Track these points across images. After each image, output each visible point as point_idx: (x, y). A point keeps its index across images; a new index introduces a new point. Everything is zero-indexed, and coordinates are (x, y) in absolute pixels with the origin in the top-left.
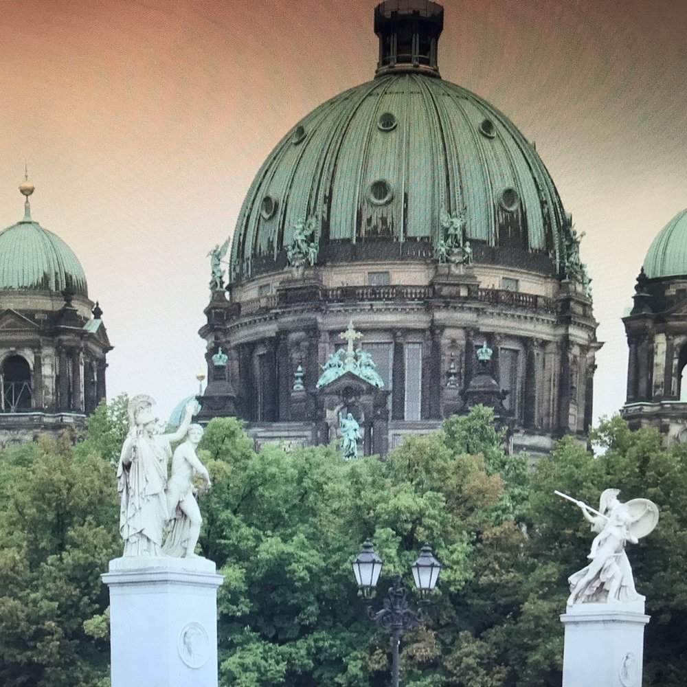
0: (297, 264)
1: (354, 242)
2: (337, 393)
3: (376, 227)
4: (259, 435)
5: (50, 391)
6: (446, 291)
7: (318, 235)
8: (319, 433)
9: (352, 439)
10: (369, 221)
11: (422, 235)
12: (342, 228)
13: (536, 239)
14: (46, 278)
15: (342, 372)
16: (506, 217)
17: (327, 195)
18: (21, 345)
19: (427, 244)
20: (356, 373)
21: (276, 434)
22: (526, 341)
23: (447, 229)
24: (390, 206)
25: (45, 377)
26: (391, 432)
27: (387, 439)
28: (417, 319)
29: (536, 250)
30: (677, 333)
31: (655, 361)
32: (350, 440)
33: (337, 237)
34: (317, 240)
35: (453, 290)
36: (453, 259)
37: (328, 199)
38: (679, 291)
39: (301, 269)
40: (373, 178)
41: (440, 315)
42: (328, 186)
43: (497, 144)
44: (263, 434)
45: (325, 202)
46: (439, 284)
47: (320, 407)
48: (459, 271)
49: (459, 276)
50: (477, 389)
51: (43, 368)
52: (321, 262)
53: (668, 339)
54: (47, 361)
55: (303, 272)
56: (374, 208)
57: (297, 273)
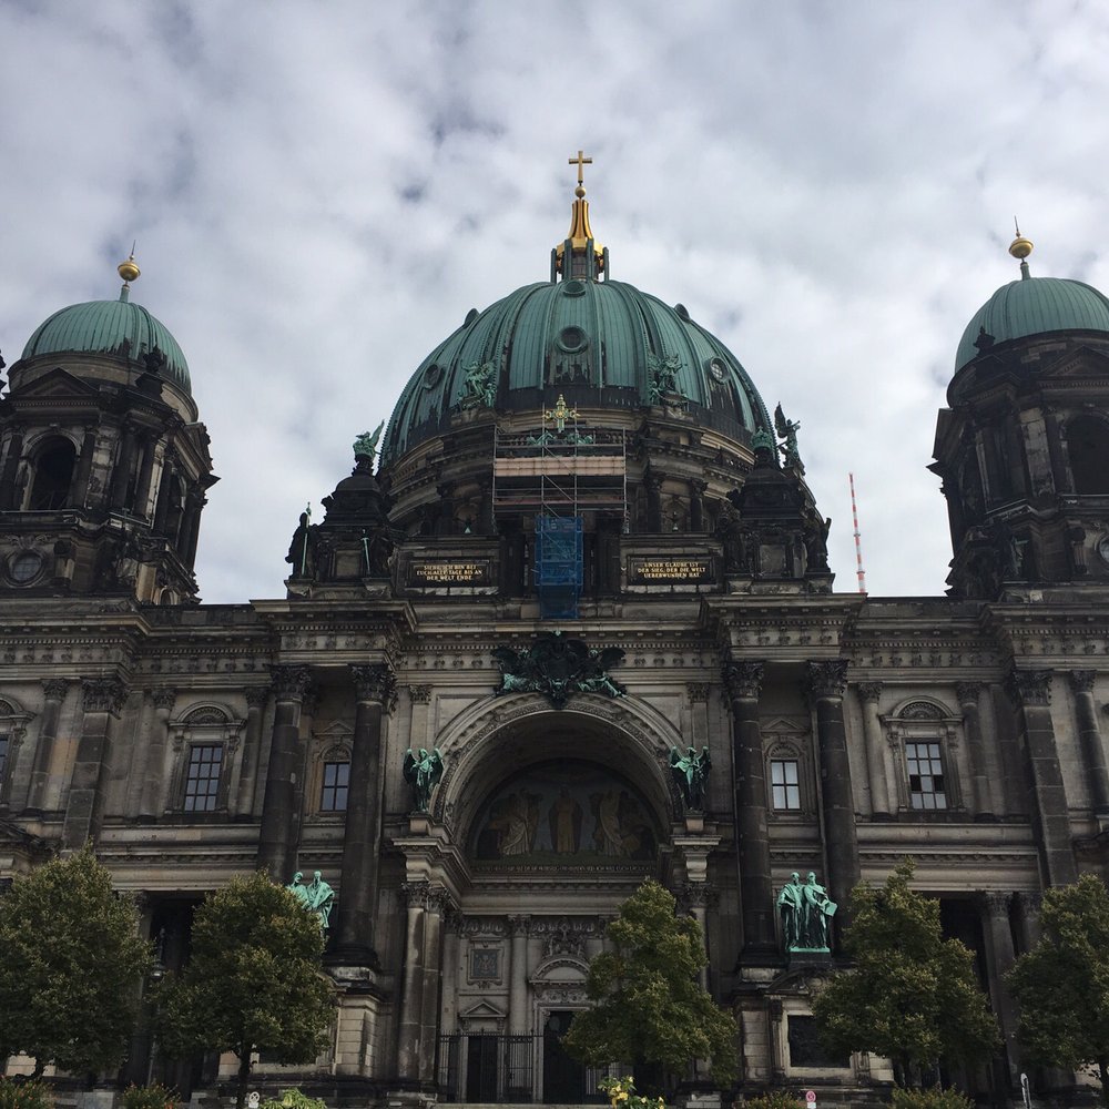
0: (469, 405)
1: (542, 388)
3: (567, 375)
4: (417, 554)
5: (101, 486)
6: (663, 435)
10: (559, 369)
11: (625, 384)
12: (526, 378)
13: (749, 421)
14: (126, 345)
16: (717, 388)
17: (507, 346)
19: (632, 392)
21: (441, 553)
24: (584, 353)
25: (97, 466)
26: (624, 552)
27: (618, 562)
29: (750, 432)
30: (1059, 403)
33: (518, 387)
35: (672, 435)
37: (508, 350)
38: (1044, 355)
39: (474, 412)
40: (563, 325)
41: (657, 462)
42: (507, 339)
43: (694, 328)
44: (423, 554)
48: (678, 415)
49: (677, 421)
51: (95, 454)
52: (499, 410)
54: (104, 445)
55: (478, 413)
56: (566, 356)
57: (468, 416)
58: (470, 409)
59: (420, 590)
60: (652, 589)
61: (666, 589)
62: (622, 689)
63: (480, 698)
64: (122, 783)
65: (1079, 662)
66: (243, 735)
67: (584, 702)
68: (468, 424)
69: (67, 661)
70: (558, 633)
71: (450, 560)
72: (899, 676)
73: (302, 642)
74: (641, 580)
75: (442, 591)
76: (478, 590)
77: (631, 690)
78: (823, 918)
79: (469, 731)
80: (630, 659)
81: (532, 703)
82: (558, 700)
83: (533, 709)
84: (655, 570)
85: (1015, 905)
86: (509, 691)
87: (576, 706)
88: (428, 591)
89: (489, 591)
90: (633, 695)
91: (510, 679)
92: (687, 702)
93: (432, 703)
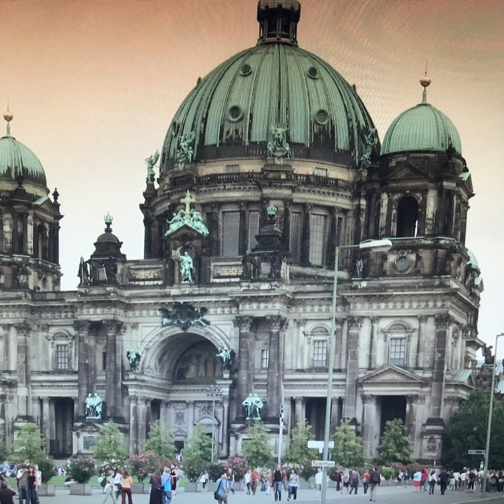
0: (181, 161)
1: (218, 146)
2: (178, 239)
3: (232, 137)
4: (132, 267)
5: (9, 241)
6: (271, 175)
7: (197, 142)
8: (167, 265)
9: (187, 268)
10: (228, 132)
11: (261, 140)
12: (212, 138)
13: (341, 142)
14: (9, 170)
15: (181, 225)
16: (319, 129)
17: (204, 117)
19: (263, 145)
20: (190, 225)
21: (142, 267)
22: (331, 209)
23: (274, 135)
24: (241, 123)
25: (6, 232)
26: (212, 264)
27: (210, 269)
28: (252, 195)
29: (342, 150)
30: (395, 192)
31: (381, 212)
32: (186, 270)
33: (209, 144)
34: (196, 146)
35: (276, 175)
36: (276, 154)
37: (205, 120)
38: (398, 163)
39: (183, 164)
40: (232, 104)
41: (267, 191)
42: (205, 111)
43: (319, 83)
45: (202, 122)
46: (266, 170)
47: (168, 248)
48: (281, 162)
49: (280, 165)
50: (264, 234)
51: (4, 227)
52: (197, 160)
53: (388, 196)
54: (7, 222)
55: (185, 166)
56: (231, 124)
57: (181, 167)
58: (181, 163)
59: (133, 283)
60: (223, 280)
61: (228, 280)
62: (208, 323)
63: (157, 327)
64: (35, 359)
65: (374, 312)
66: (74, 342)
67: (194, 328)
68: (180, 172)
69: (8, 317)
70: (182, 303)
71: (145, 269)
72: (313, 316)
73: (85, 311)
74: (219, 277)
75: (142, 283)
76: (155, 282)
77: (211, 323)
79: (153, 340)
80: (212, 311)
81: (175, 329)
82: (185, 328)
83: (175, 331)
84: (225, 272)
85: (340, 402)
86: (165, 326)
87: (191, 330)
88: (137, 283)
89: (160, 283)
90: (213, 325)
91: (166, 321)
92: (233, 326)
93: (140, 329)
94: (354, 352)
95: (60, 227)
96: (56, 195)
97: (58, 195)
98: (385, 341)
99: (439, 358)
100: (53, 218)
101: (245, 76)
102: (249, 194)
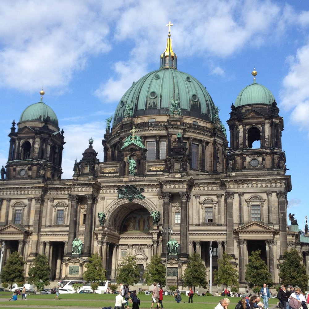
1: (145, 110)
2: (128, 151)
3: (151, 105)
4: (102, 166)
5: (37, 153)
6: (172, 123)
7: (134, 108)
8: (122, 165)
9: (133, 166)
10: (150, 104)
11: (166, 107)
12: (141, 106)
13: (204, 110)
14: (40, 117)
15: (130, 143)
16: (194, 103)
17: (138, 97)
18: (29, 138)
19: (167, 109)
20: (135, 143)
21: (107, 166)
23: (173, 104)
24: (156, 99)
25: (36, 148)
26: (147, 164)
27: (145, 167)
28: (163, 133)
29: (204, 114)
30: (246, 124)
31: (239, 135)
32: (132, 167)
33: (140, 109)
34: (133, 110)
35: (175, 123)
36: (175, 113)
37: (138, 98)
38: (247, 110)
39: (127, 118)
40: (151, 91)
41: (170, 130)
42: (138, 95)
43: (191, 83)
44: (103, 166)
45: (137, 99)
46: (170, 120)
47: (123, 156)
48: (177, 116)
49: (176, 118)
50: (176, 147)
51: (35, 145)
52: (134, 116)
53: (243, 127)
54: (37, 143)
55: (128, 119)
56: (151, 100)
57: (126, 119)
58: (126, 117)
59: (103, 175)
60: (152, 173)
61: (155, 173)
62: (144, 197)
63: (115, 199)
64: (44, 218)
65: (241, 190)
66: (68, 208)
67: (136, 200)
68: (125, 122)
69: (32, 194)
70: (130, 185)
71: (109, 167)
72: (204, 193)
73: (76, 189)
74: (150, 171)
75: (107, 175)
76: (115, 174)
77: (146, 197)
78: (175, 248)
79: (112, 207)
80: (146, 190)
81: (125, 200)
82: (130, 200)
83: (125, 202)
84: (153, 168)
85: (223, 244)
86: (120, 198)
87: (134, 201)
88: (105, 175)
89: (117, 174)
90: (147, 198)
91: (120, 195)
92: (158, 199)
93: (105, 201)
94: (231, 213)
95: (63, 148)
96: (63, 132)
97: (64, 132)
98: (248, 207)
99: (282, 217)
100: (60, 143)
101: (157, 79)
102: (161, 132)
